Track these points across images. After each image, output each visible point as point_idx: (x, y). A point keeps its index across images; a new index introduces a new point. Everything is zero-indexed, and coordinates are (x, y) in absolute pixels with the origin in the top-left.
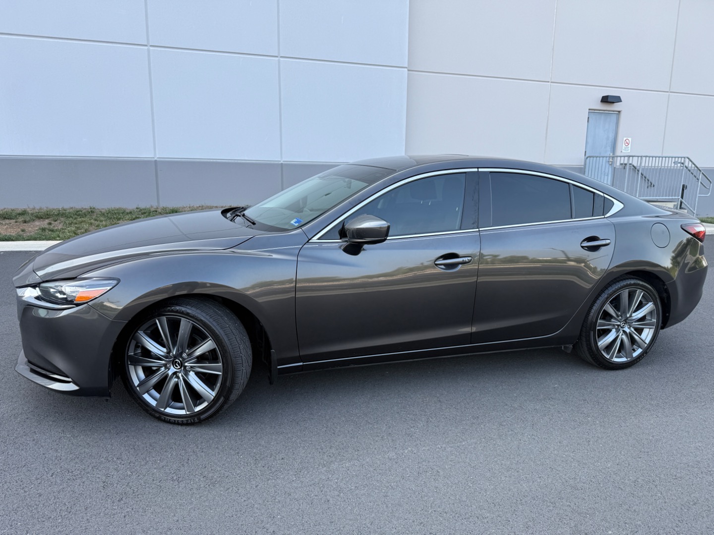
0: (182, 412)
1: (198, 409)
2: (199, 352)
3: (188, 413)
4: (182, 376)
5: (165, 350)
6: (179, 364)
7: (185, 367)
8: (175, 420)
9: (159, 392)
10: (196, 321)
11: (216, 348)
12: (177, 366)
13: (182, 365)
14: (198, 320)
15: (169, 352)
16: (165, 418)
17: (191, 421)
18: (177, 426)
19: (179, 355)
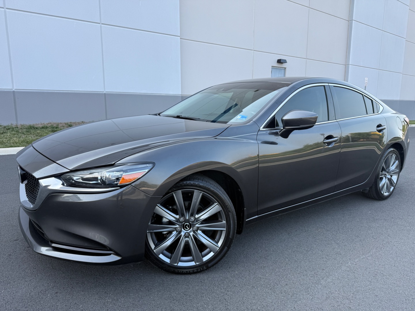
0: (193, 264)
1: (205, 259)
2: (205, 215)
3: (197, 263)
4: (193, 235)
5: (178, 217)
6: (189, 226)
7: (194, 228)
8: (187, 271)
9: (172, 253)
11: (222, 210)
12: (187, 228)
14: (207, 190)
15: (180, 219)
16: (178, 271)
17: (200, 269)
18: (189, 275)
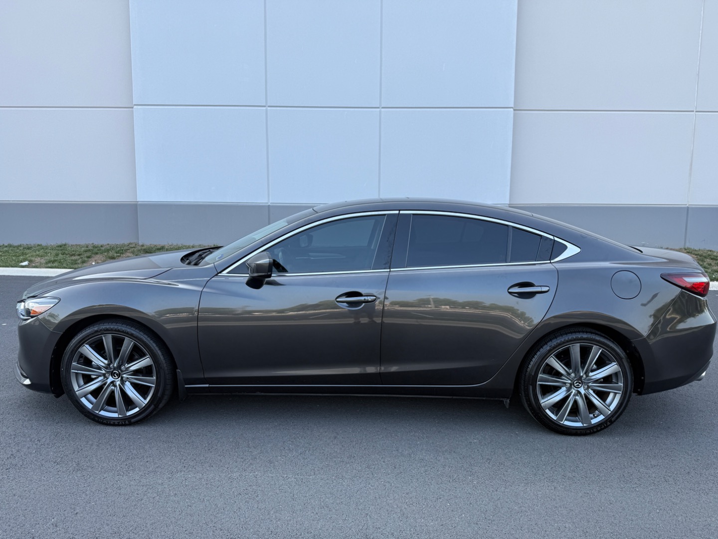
0: (115, 415)
1: (130, 413)
2: (135, 366)
3: (120, 416)
4: (119, 385)
5: (106, 362)
6: (117, 375)
7: (122, 378)
8: (108, 422)
9: (96, 398)
10: (138, 341)
11: (153, 364)
12: (115, 377)
13: (119, 375)
14: (140, 341)
15: (109, 365)
17: (122, 423)
19: (119, 367)
